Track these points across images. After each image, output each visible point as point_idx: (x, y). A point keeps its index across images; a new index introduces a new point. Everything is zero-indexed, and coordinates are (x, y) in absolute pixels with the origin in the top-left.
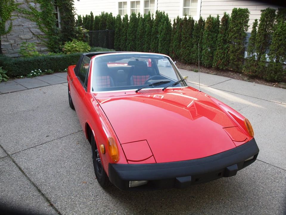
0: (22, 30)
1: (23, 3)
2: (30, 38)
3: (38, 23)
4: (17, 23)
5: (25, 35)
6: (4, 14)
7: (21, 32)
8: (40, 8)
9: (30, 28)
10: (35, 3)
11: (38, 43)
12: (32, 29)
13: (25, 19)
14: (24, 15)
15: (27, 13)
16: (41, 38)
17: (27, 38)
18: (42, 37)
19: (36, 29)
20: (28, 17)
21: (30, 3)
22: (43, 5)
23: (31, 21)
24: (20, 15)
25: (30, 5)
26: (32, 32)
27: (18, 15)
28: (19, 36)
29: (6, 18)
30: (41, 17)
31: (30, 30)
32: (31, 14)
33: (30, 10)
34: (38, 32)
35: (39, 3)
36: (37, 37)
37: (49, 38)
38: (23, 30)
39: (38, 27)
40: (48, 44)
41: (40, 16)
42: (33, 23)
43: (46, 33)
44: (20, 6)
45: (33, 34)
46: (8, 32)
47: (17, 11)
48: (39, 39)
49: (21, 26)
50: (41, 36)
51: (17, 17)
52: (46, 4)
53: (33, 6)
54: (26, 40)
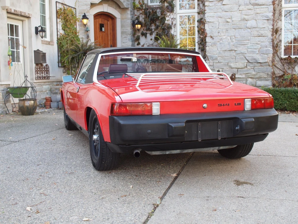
0: (234, 56)
2: (243, 67)
4: (229, 47)
5: (237, 63)
7: (232, 58)
17: (238, 67)
28: (229, 64)
38: (236, 57)
46: (216, 59)
54: (237, 69)
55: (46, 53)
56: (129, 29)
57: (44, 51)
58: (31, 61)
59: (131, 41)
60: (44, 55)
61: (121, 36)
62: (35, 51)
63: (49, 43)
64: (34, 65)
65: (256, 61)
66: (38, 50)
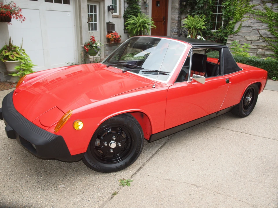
1: (259, 4)
2: (257, 40)
3: (269, 25)
4: (247, 24)
5: (252, 37)
6: (236, 15)
7: (249, 33)
9: (259, 30)
10: (273, 4)
11: (264, 46)
13: (256, 21)
14: (256, 17)
15: (260, 14)
19: (266, 31)
20: (259, 19)
23: (262, 22)
24: (252, 16)
25: (266, 5)
27: (250, 16)
28: (246, 37)
29: (237, 19)
32: (264, 15)
34: (266, 34)
36: (264, 39)
38: (251, 32)
39: (269, 30)
40: (275, 48)
41: (274, 17)
42: (264, 24)
43: (276, 36)
44: (255, 7)
45: (261, 36)
46: (236, 33)
47: (249, 12)
48: (267, 41)
49: (250, 27)
50: (269, 39)
51: (249, 19)
53: (269, 7)
54: (251, 41)
55: (114, 24)
56: (177, 5)
57: (114, 23)
58: (104, 30)
59: (178, 14)
60: (113, 25)
61: (172, 10)
62: (107, 23)
63: (118, 17)
64: (106, 33)
65: (268, 36)
66: (110, 22)
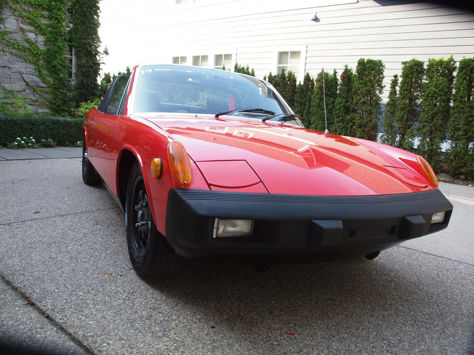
1: (16, 32)
3: (37, 67)
8: (44, 44)
9: (23, 73)
10: (36, 35)
11: (34, 100)
12: (25, 76)
13: (15, 58)
14: (14, 51)
15: (21, 47)
16: (39, 92)
18: (41, 91)
19: (33, 77)
20: (21, 56)
21: (27, 34)
22: (49, 40)
23: (26, 62)
24: (7, 49)
25: (26, 36)
26: (24, 81)
27: (5, 49)
30: (44, 58)
31: (22, 76)
32: (27, 51)
33: (26, 45)
34: (35, 82)
35: (42, 35)
36: (33, 90)
37: (53, 94)
39: (37, 74)
40: (51, 103)
41: (42, 56)
42: (28, 66)
43: (49, 84)
44: (10, 35)
45: (27, 84)
47: (3, 43)
48: (37, 93)
49: (7, 68)
50: (40, 89)
51: (2, 53)
52: (55, 38)
53: (32, 39)
